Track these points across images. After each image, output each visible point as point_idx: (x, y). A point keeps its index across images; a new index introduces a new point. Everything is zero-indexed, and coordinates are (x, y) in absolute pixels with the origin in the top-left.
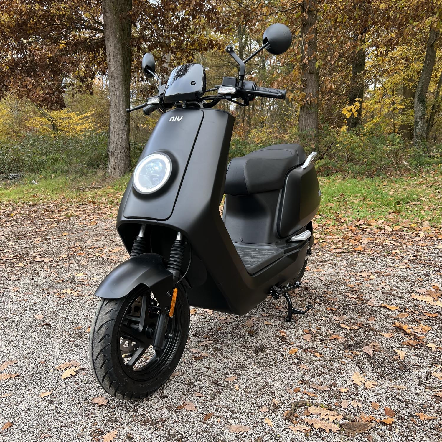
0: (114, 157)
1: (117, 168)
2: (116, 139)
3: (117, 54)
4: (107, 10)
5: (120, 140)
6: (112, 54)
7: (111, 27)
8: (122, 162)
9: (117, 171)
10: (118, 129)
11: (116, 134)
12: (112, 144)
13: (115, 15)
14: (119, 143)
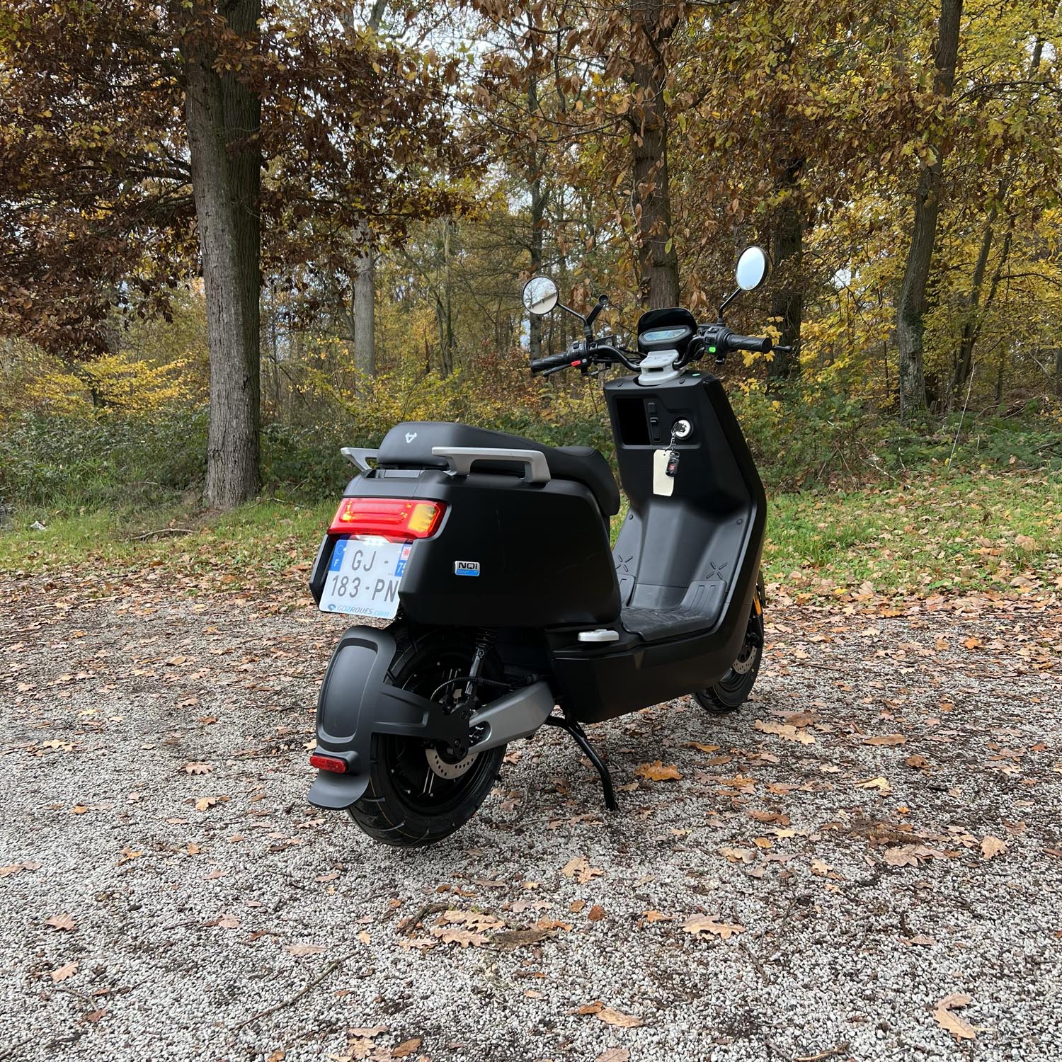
0: (220, 463)
1: (228, 487)
2: (225, 420)
3: (223, 231)
4: (199, 135)
5: (234, 424)
6: (210, 232)
7: (208, 172)
8: (238, 474)
9: (228, 495)
10: (227, 398)
11: (224, 409)
12: (216, 432)
13: (217, 146)
14: (231, 430)
